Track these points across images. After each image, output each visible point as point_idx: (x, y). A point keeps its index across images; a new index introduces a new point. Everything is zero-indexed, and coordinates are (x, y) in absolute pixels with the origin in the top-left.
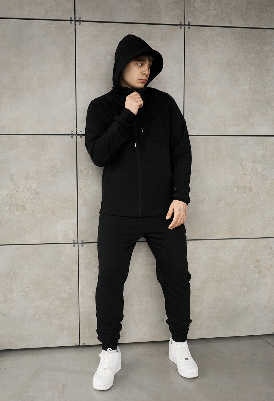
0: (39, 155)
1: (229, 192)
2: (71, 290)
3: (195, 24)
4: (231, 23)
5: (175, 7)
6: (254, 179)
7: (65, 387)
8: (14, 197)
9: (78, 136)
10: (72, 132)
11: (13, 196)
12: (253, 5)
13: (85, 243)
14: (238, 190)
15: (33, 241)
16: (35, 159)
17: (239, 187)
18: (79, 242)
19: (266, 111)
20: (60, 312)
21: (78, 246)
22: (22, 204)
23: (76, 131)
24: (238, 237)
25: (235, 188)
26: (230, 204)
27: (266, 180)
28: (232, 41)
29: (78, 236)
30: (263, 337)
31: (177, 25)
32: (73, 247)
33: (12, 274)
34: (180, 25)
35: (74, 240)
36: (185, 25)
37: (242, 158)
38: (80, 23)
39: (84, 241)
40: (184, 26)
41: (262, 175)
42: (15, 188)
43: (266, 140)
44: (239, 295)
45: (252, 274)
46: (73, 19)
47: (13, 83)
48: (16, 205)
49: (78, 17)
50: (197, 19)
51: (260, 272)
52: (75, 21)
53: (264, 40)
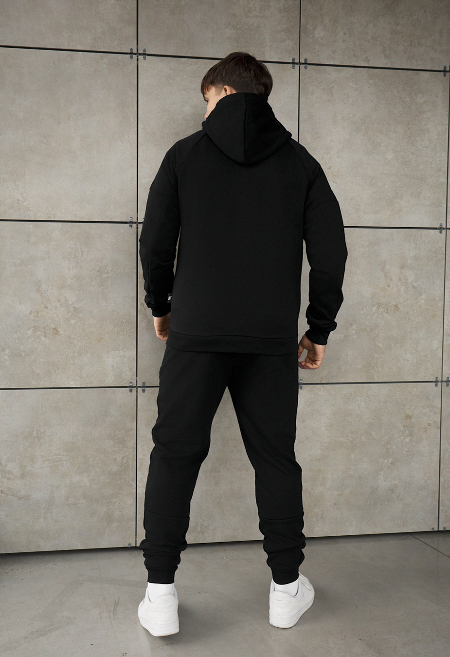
0: (80, 252)
1: (365, 311)
2: (125, 459)
3: (315, 63)
4: (368, 61)
5: (285, 37)
6: (402, 292)
7: (118, 604)
8: (41, 316)
9: (139, 225)
10: (131, 219)
11: (39, 313)
12: (400, 36)
13: (147, 387)
14: (378, 309)
16: (74, 258)
17: (379, 305)
18: (138, 385)
19: (420, 192)
20: (107, 494)
21: (137, 392)
22: (53, 326)
23: (137, 218)
24: (378, 380)
25: (373, 306)
26: (366, 330)
27: (420, 294)
28: (369, 87)
29: (137, 377)
30: (417, 536)
31: (289, 63)
32: (129, 393)
33: (35, 434)
34: (293, 63)
35: (131, 383)
36: (300, 63)
37: (384, 261)
38: (145, 58)
39: (146, 383)
40: (298, 65)
41: (414, 287)
42: (43, 302)
43: (419, 235)
44: (381, 470)
45: (400, 438)
46: (134, 52)
47: (43, 145)
48: (44, 328)
49: (143, 49)
50: (318, 55)
51: (411, 434)
52: (138, 54)
53: (416, 87)
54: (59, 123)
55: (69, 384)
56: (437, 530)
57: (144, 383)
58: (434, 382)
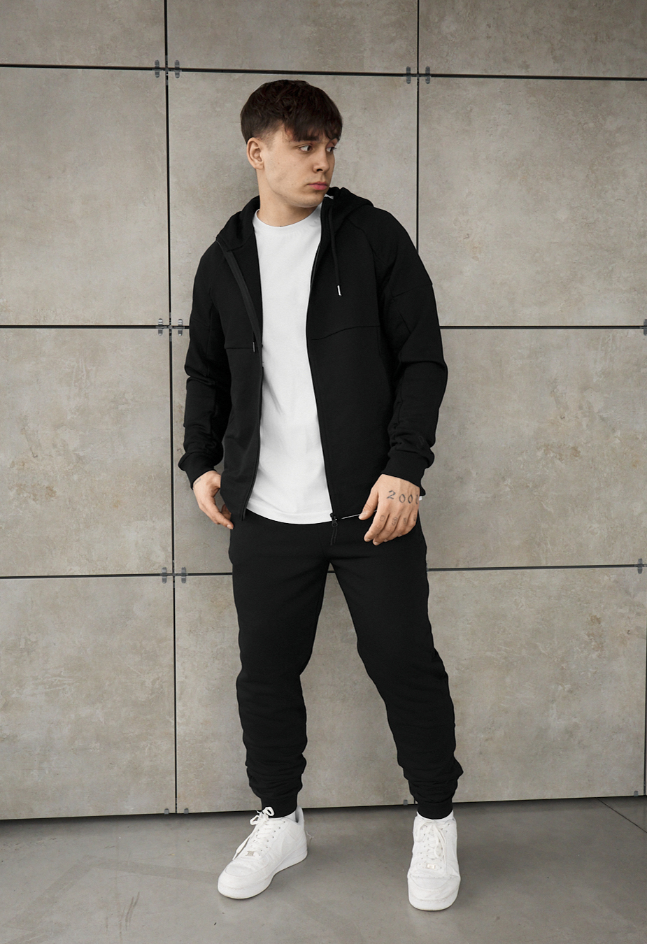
0: (85, 372)
1: (525, 457)
2: (157, 682)
3: (443, 73)
4: (527, 67)
5: (394, 35)
6: (584, 426)
7: (136, 904)
8: (28, 468)
9: (173, 330)
10: (161, 321)
11: (26, 465)
12: (578, 26)
13: (190, 574)
14: (546, 454)
15: (71, 569)
16: (75, 382)
17: (548, 448)
18: (175, 573)
19: (612, 270)
20: (132, 734)
21: (174, 582)
22: (46, 484)
23: (170, 319)
24: (547, 564)
25: (539, 449)
26: (527, 487)
27: (614, 430)
28: (528, 109)
29: (173, 559)
30: (610, 803)
31: (401, 75)
32: (162, 584)
33: (22, 646)
34: (408, 74)
35: (165, 568)
36: (419, 75)
37: (555, 379)
38: (177, 75)
39: (187, 569)
40: (416, 78)
41: (603, 419)
42: (31, 449)
43: (611, 337)
44: (553, 701)
45: (582, 652)
46: (160, 66)
47: (27, 212)
48: (33, 487)
49: (174, 61)
50: (447, 60)
51: (600, 647)
52: (167, 69)
53: (603, 105)
54: (49, 177)
55: (72, 571)
56: (643, 794)
57: (184, 569)
58: (637, 566)
